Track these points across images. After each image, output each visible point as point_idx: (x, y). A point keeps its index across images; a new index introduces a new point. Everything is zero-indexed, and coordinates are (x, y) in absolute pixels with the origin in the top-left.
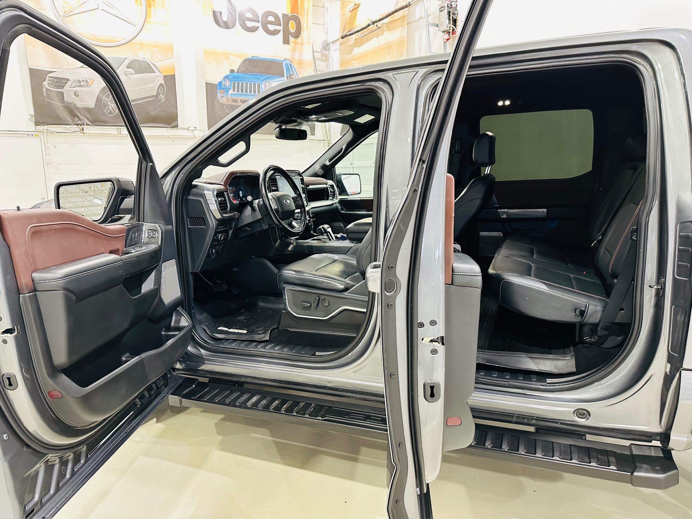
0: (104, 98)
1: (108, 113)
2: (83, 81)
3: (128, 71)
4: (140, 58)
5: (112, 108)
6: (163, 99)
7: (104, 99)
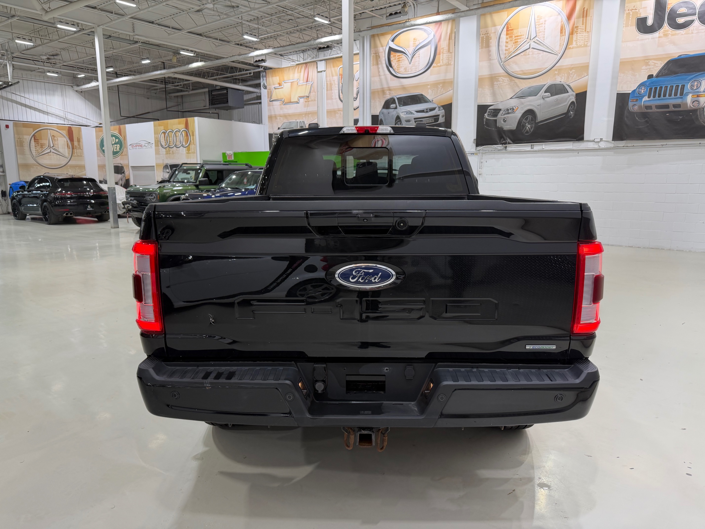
0: (524, 120)
1: (526, 133)
2: (510, 109)
3: (545, 95)
4: (557, 82)
5: (529, 128)
6: (573, 116)
7: (524, 122)
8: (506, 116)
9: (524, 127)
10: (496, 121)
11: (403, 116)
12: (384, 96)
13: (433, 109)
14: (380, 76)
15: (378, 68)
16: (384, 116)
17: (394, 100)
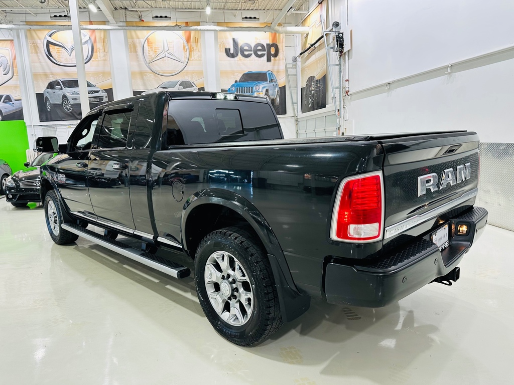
3: (180, 88)
4: (186, 80)
11: (69, 95)
12: (47, 79)
13: (98, 92)
14: (40, 62)
15: (38, 56)
16: (49, 94)
17: (59, 82)
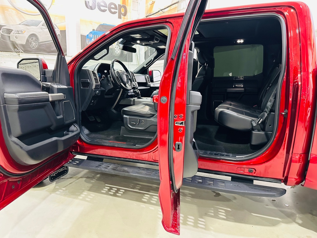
1: (32, 47)
2: (20, 31)
3: (42, 27)
5: (34, 45)
7: (30, 41)
8: (17, 35)
9: (31, 44)
10: (9, 37)
